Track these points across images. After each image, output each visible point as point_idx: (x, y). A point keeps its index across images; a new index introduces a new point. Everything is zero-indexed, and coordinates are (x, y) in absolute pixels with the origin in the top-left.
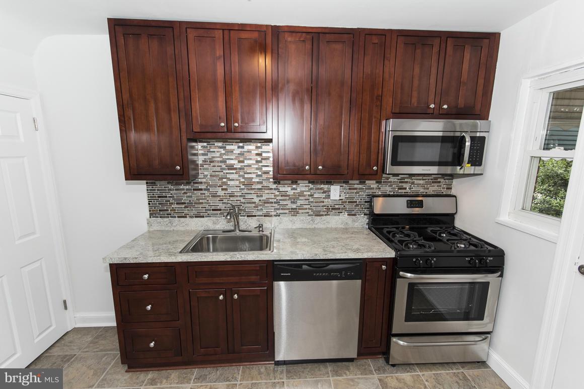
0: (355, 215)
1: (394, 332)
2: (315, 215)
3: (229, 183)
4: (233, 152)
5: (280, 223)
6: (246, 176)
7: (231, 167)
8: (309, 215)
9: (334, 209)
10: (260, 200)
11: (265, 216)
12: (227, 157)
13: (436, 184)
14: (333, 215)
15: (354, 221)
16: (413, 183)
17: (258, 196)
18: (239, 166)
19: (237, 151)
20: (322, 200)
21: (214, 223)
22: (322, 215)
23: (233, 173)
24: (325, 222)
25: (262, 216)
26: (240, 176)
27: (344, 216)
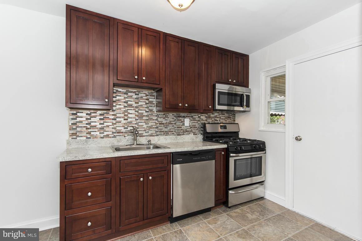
0: (196, 134)
1: (230, 187)
2: (178, 135)
3: (129, 115)
4: (132, 97)
5: (159, 140)
6: (140, 111)
7: (130, 106)
8: (174, 135)
9: (186, 132)
10: (147, 126)
11: (150, 136)
12: (128, 100)
13: (229, 119)
14: (186, 135)
15: (196, 138)
16: (220, 118)
17: (146, 124)
18: (135, 105)
19: (135, 96)
20: (180, 126)
21: (118, 141)
22: (181, 135)
23: (132, 110)
24: (182, 138)
25: (148, 136)
26: (136, 111)
27: (192, 135)
